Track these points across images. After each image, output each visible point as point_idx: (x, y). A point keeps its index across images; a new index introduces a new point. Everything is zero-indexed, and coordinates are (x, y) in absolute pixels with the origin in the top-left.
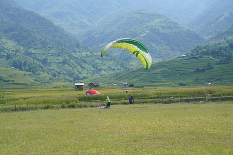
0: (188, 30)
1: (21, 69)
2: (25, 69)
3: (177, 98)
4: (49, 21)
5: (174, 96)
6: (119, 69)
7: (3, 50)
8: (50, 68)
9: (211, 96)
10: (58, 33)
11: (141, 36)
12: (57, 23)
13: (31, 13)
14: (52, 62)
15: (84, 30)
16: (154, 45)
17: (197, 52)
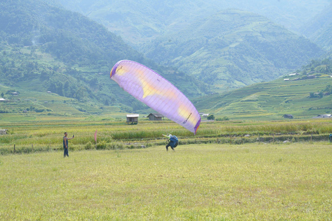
0: (301, 37)
1: (61, 94)
2: (66, 94)
3: (255, 137)
4: (101, 26)
5: (251, 133)
6: (198, 94)
7: (36, 67)
8: (101, 92)
9: (304, 134)
10: (113, 43)
11: (231, 46)
12: (112, 28)
13: (75, 14)
14: (104, 84)
15: (150, 39)
16: (249, 59)
17: (312, 69)
